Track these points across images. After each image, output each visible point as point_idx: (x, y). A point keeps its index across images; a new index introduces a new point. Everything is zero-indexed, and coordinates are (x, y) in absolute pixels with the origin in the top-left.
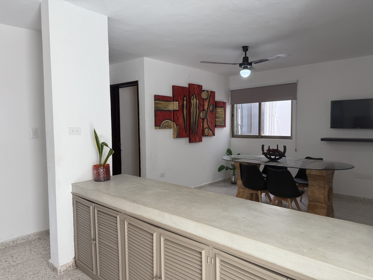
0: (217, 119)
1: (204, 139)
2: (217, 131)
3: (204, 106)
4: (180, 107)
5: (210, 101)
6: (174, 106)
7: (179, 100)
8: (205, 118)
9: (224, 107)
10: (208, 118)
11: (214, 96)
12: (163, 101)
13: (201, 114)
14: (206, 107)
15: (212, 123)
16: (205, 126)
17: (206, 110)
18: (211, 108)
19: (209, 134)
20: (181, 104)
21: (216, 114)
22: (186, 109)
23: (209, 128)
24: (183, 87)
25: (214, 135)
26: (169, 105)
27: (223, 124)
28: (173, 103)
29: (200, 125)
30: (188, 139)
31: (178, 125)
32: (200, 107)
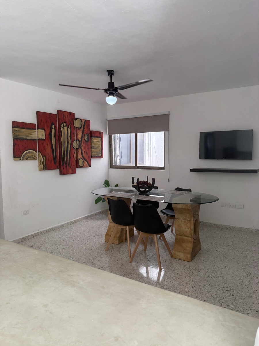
0: (93, 150)
1: (78, 170)
2: (93, 161)
3: (77, 135)
4: (47, 136)
5: (85, 130)
6: (39, 134)
7: (46, 128)
8: (79, 148)
9: (101, 137)
10: (82, 148)
11: (89, 125)
12: (24, 128)
13: (74, 144)
14: (80, 137)
15: (87, 153)
16: (80, 156)
17: (80, 139)
18: (86, 138)
19: (84, 165)
20: (48, 133)
21: (91, 144)
22: (55, 138)
23: (84, 159)
24: (50, 113)
25: (90, 166)
26: (32, 134)
27: (100, 155)
28: (38, 132)
29: (73, 155)
30: (58, 171)
31: (45, 156)
32: (73, 136)
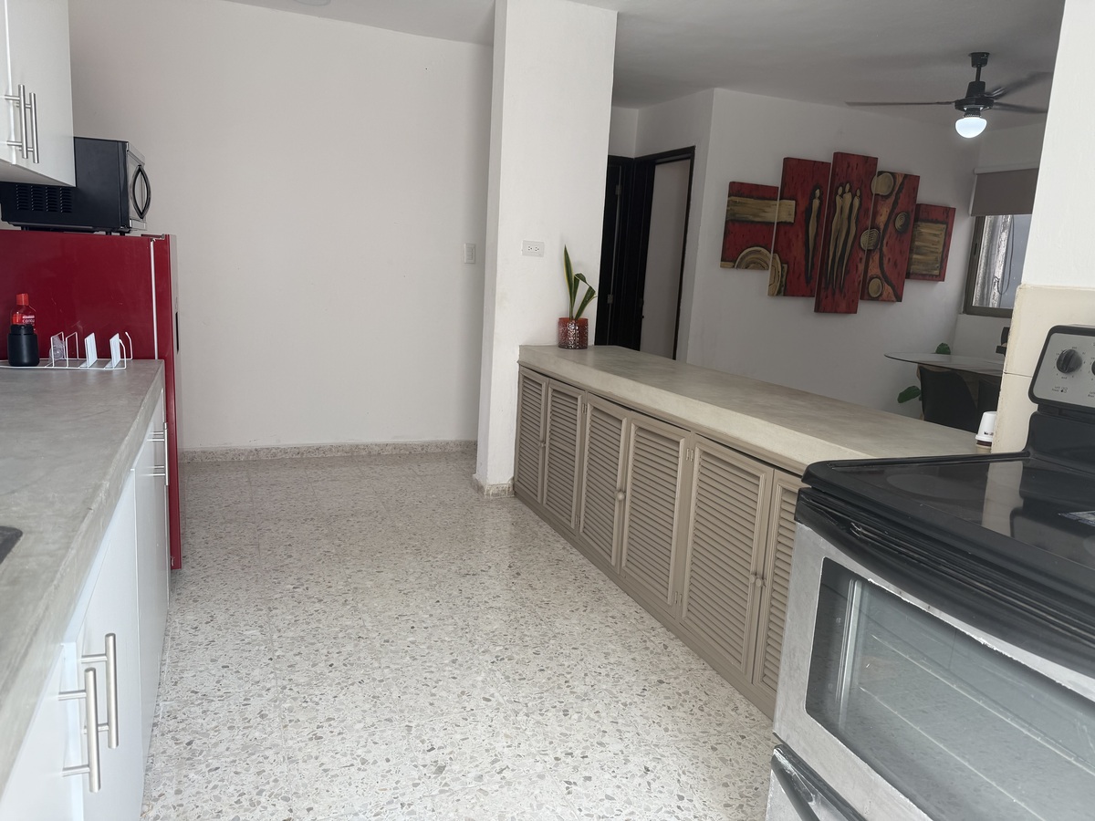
0: (915, 256)
1: (864, 307)
2: (912, 289)
3: (875, 214)
4: (799, 215)
5: (899, 201)
6: (782, 211)
7: (800, 196)
8: (874, 250)
9: (947, 223)
10: (885, 248)
11: (915, 190)
13: (864, 239)
14: (882, 219)
15: (895, 264)
16: (874, 270)
17: (882, 227)
18: (899, 223)
19: (881, 295)
20: (802, 208)
21: (913, 241)
22: (818, 222)
23: (885, 278)
24: (816, 162)
25: (899, 299)
26: (768, 209)
27: (936, 272)
28: (780, 205)
29: (857, 266)
30: (812, 301)
31: (787, 263)
32: (864, 217)
